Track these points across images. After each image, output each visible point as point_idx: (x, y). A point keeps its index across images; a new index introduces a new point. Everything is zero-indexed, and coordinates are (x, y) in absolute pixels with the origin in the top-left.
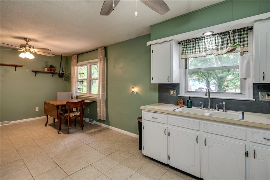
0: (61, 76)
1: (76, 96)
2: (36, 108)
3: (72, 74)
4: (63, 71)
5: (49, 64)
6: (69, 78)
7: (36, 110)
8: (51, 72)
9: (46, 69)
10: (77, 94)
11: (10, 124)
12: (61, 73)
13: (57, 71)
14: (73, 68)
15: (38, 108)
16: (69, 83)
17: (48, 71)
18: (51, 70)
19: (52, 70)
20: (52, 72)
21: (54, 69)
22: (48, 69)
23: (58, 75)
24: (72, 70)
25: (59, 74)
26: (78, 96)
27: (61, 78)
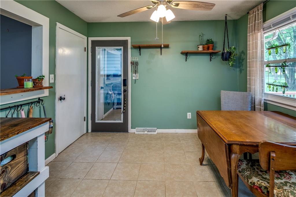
0: (226, 57)
1: (262, 102)
2: (188, 114)
3: (250, 51)
4: (231, 48)
5: (205, 38)
6: (241, 61)
7: (188, 118)
8: (208, 51)
9: (201, 49)
10: (266, 99)
11: (156, 133)
12: (225, 51)
13: (219, 48)
14: (251, 37)
15: (190, 113)
16: (241, 71)
17: (204, 50)
18: (208, 49)
19: (211, 47)
20: (210, 51)
21: (213, 46)
22: (203, 47)
23: (220, 57)
24: (250, 42)
25: (223, 54)
26: (268, 102)
27: (227, 62)
